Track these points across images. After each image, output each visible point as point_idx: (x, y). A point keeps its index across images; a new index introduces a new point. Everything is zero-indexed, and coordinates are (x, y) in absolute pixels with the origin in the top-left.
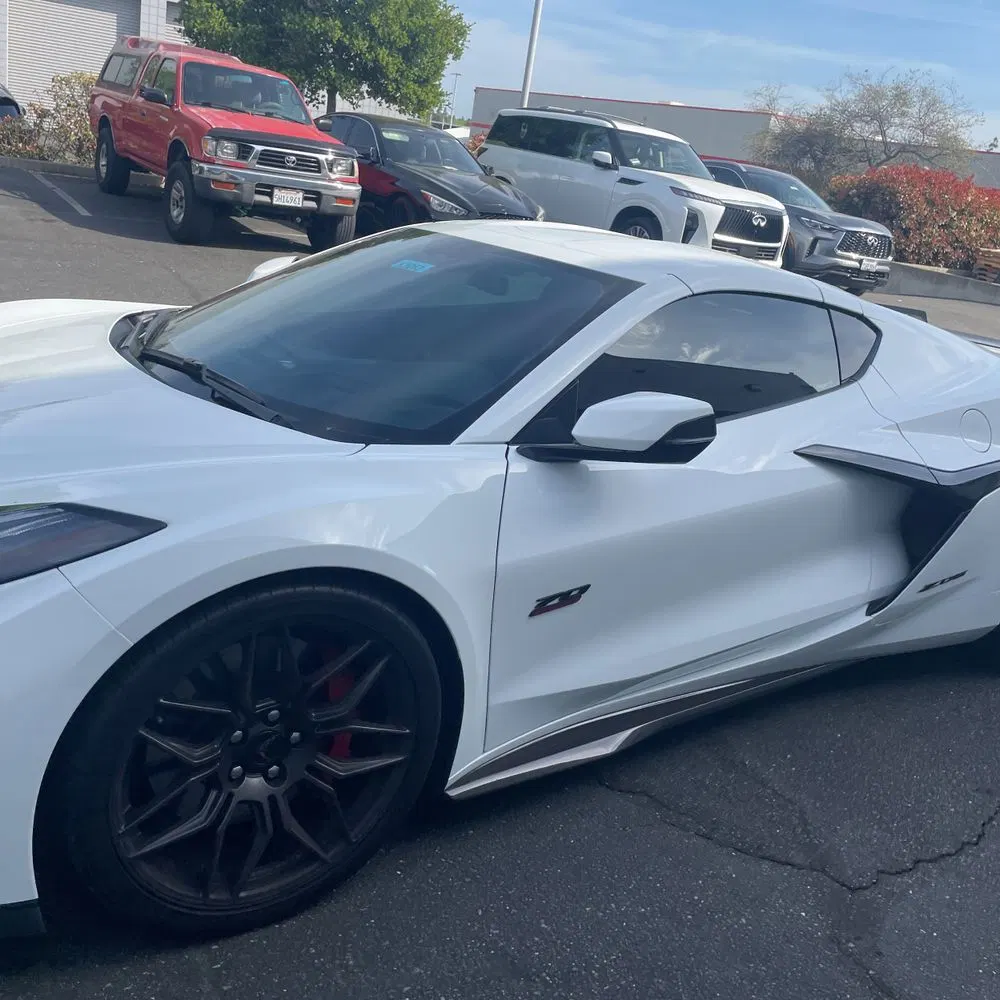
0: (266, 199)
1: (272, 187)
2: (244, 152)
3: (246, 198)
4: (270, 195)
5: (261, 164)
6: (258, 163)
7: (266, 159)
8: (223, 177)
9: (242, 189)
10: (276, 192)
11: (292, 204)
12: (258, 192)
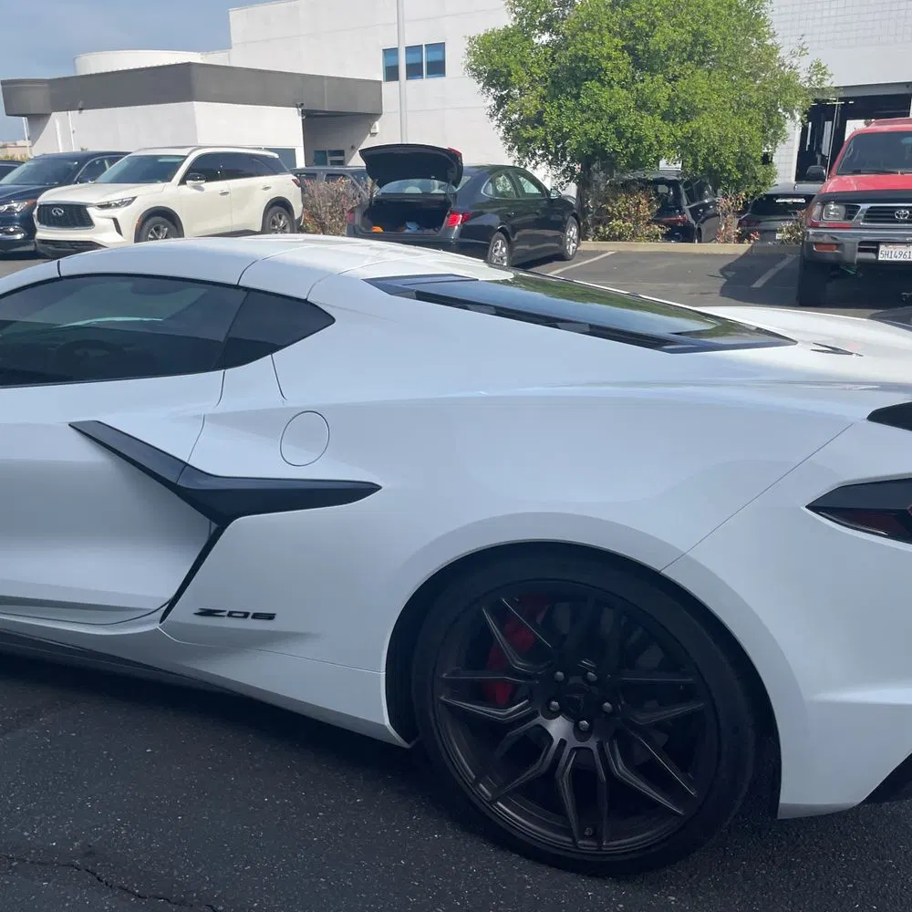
0: (871, 256)
1: (877, 243)
2: (851, 211)
3: (847, 257)
4: (876, 252)
5: (868, 222)
6: (864, 221)
7: (873, 216)
8: (826, 239)
9: (843, 250)
10: (882, 248)
11: (902, 259)
12: (860, 250)
